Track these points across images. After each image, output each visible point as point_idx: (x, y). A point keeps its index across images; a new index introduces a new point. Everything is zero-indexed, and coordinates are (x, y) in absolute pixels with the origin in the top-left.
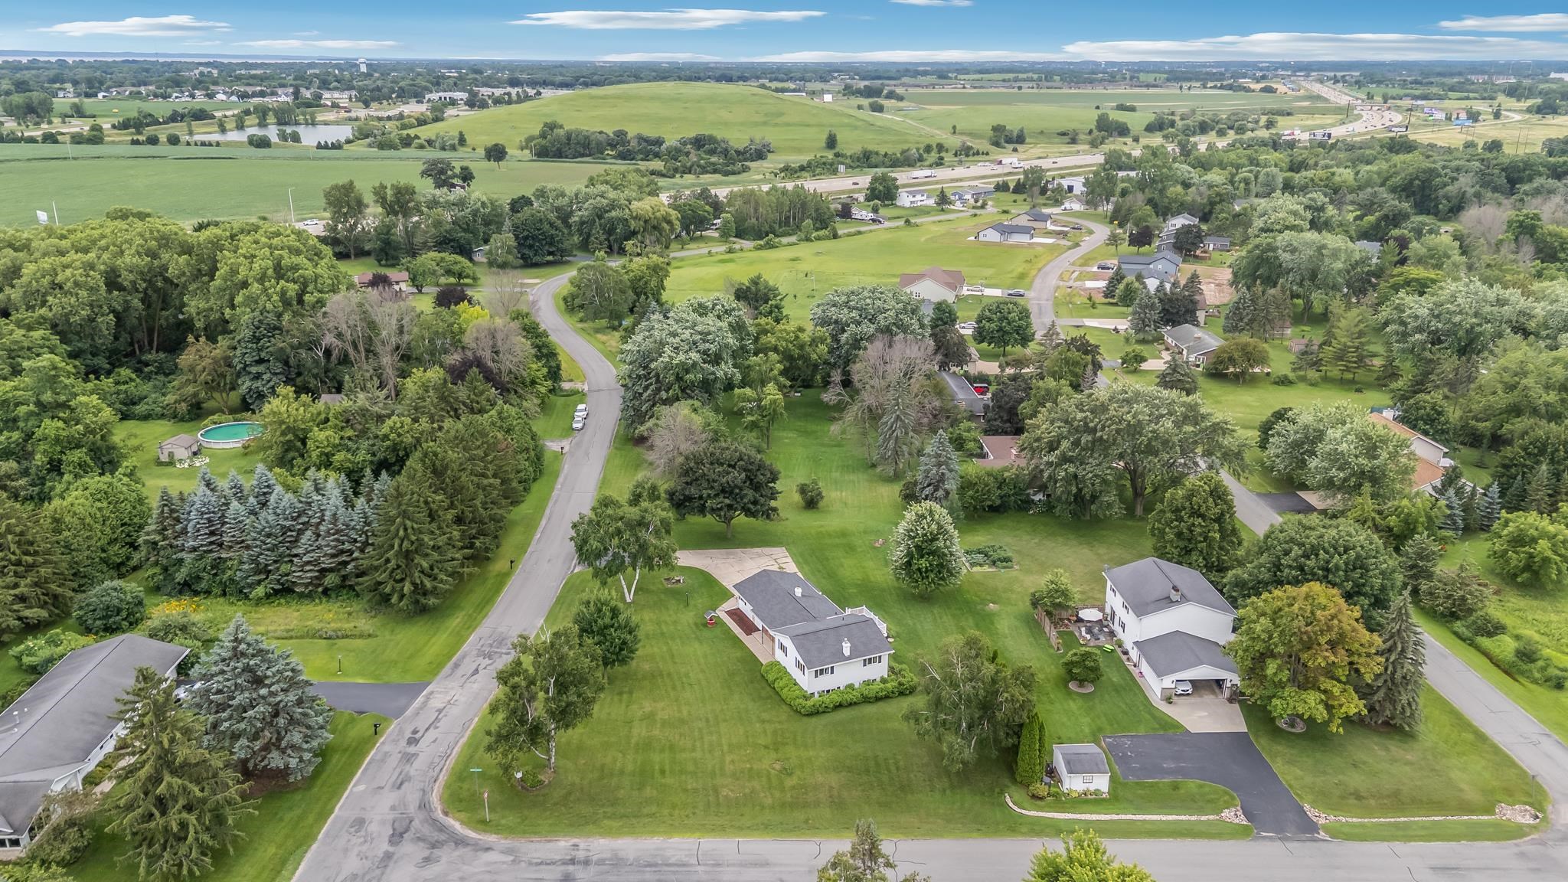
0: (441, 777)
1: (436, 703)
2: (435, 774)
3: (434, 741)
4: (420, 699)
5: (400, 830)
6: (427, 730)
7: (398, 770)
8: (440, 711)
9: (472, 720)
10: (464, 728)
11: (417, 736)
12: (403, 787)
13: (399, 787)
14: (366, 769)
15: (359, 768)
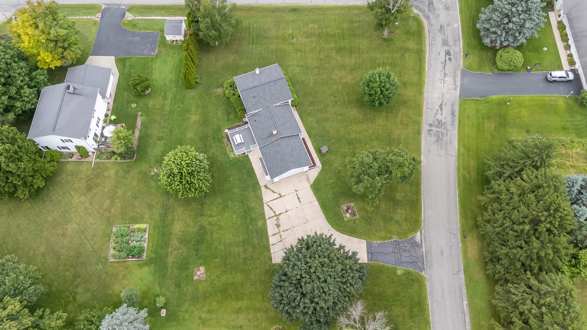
0: (428, 34)
1: (449, 80)
2: (431, 35)
3: (439, 53)
4: (458, 83)
5: (431, 5)
6: (445, 61)
7: (446, 35)
8: (445, 75)
9: (429, 69)
10: (429, 62)
11: (448, 57)
12: (440, 27)
13: (441, 26)
14: (459, 36)
15: (462, 36)
